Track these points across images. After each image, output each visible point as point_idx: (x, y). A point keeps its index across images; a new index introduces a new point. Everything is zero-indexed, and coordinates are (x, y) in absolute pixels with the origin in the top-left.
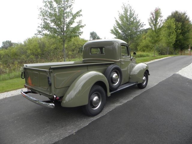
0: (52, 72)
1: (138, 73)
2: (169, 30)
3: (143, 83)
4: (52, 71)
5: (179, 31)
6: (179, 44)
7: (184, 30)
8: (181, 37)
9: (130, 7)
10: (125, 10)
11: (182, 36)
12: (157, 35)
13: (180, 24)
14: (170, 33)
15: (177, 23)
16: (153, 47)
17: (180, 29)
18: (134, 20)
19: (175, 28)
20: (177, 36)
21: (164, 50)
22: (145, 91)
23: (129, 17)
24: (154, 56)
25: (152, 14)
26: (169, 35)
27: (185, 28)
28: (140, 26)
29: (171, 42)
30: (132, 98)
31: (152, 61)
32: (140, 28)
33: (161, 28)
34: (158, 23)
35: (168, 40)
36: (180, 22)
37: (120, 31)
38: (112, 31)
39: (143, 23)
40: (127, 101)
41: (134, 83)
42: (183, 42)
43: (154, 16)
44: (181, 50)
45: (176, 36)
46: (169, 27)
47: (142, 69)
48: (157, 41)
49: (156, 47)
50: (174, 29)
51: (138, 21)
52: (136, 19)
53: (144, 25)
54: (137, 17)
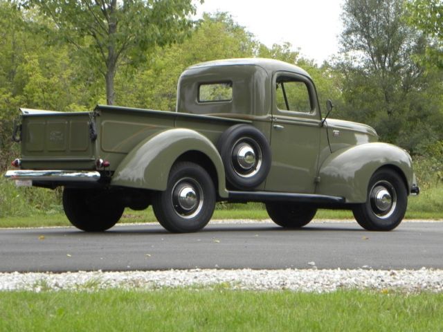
0: (98, 115)
4: (100, 114)
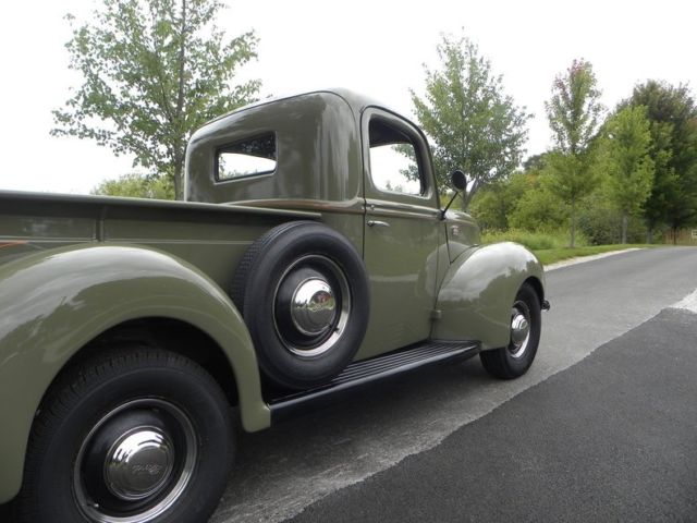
1: (482, 294)
2: (628, 148)
3: (513, 347)
5: (666, 155)
6: (665, 205)
7: (682, 153)
8: (672, 177)
9: (472, 46)
10: (453, 58)
11: (676, 173)
12: (580, 163)
13: (667, 130)
14: (632, 160)
15: (656, 124)
16: (568, 216)
17: (667, 149)
18: (487, 99)
19: (651, 143)
20: (658, 175)
21: (608, 230)
22: (520, 390)
23: (466, 86)
24: (572, 247)
25: (560, 85)
26: (629, 170)
27: (686, 142)
28: (512, 123)
29: (637, 195)
30: (438, 437)
31: (561, 265)
32: (510, 130)
33: (595, 138)
34: (586, 118)
35: (625, 187)
36: (666, 121)
37: (432, 142)
39: (525, 108)
40: (404, 453)
41: (455, 346)
42: (679, 194)
43: (568, 90)
44: (675, 227)
45: (653, 173)
46: (627, 139)
47: (507, 273)
48: (581, 186)
49: (577, 218)
50: (644, 145)
51: (502, 102)
52: (495, 95)
53: (526, 116)
54: (499, 86)
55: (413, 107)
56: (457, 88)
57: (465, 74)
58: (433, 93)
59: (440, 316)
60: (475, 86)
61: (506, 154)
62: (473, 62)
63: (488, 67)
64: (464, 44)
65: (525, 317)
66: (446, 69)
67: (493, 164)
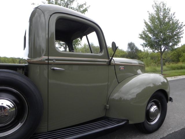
10: (158, 9)
18: (169, 21)
23: (162, 17)
28: (177, 28)
32: (177, 31)
37: (150, 35)
38: (141, 35)
39: (182, 23)
51: (175, 22)
52: (172, 19)
53: (183, 25)
54: (173, 16)
55: (145, 25)
56: (159, 18)
57: (162, 14)
58: (151, 20)
59: (108, 108)
60: (165, 17)
61: (175, 39)
62: (165, 9)
63: (170, 10)
64: (162, 4)
65: (158, 106)
66: (155, 13)
67: (171, 42)
